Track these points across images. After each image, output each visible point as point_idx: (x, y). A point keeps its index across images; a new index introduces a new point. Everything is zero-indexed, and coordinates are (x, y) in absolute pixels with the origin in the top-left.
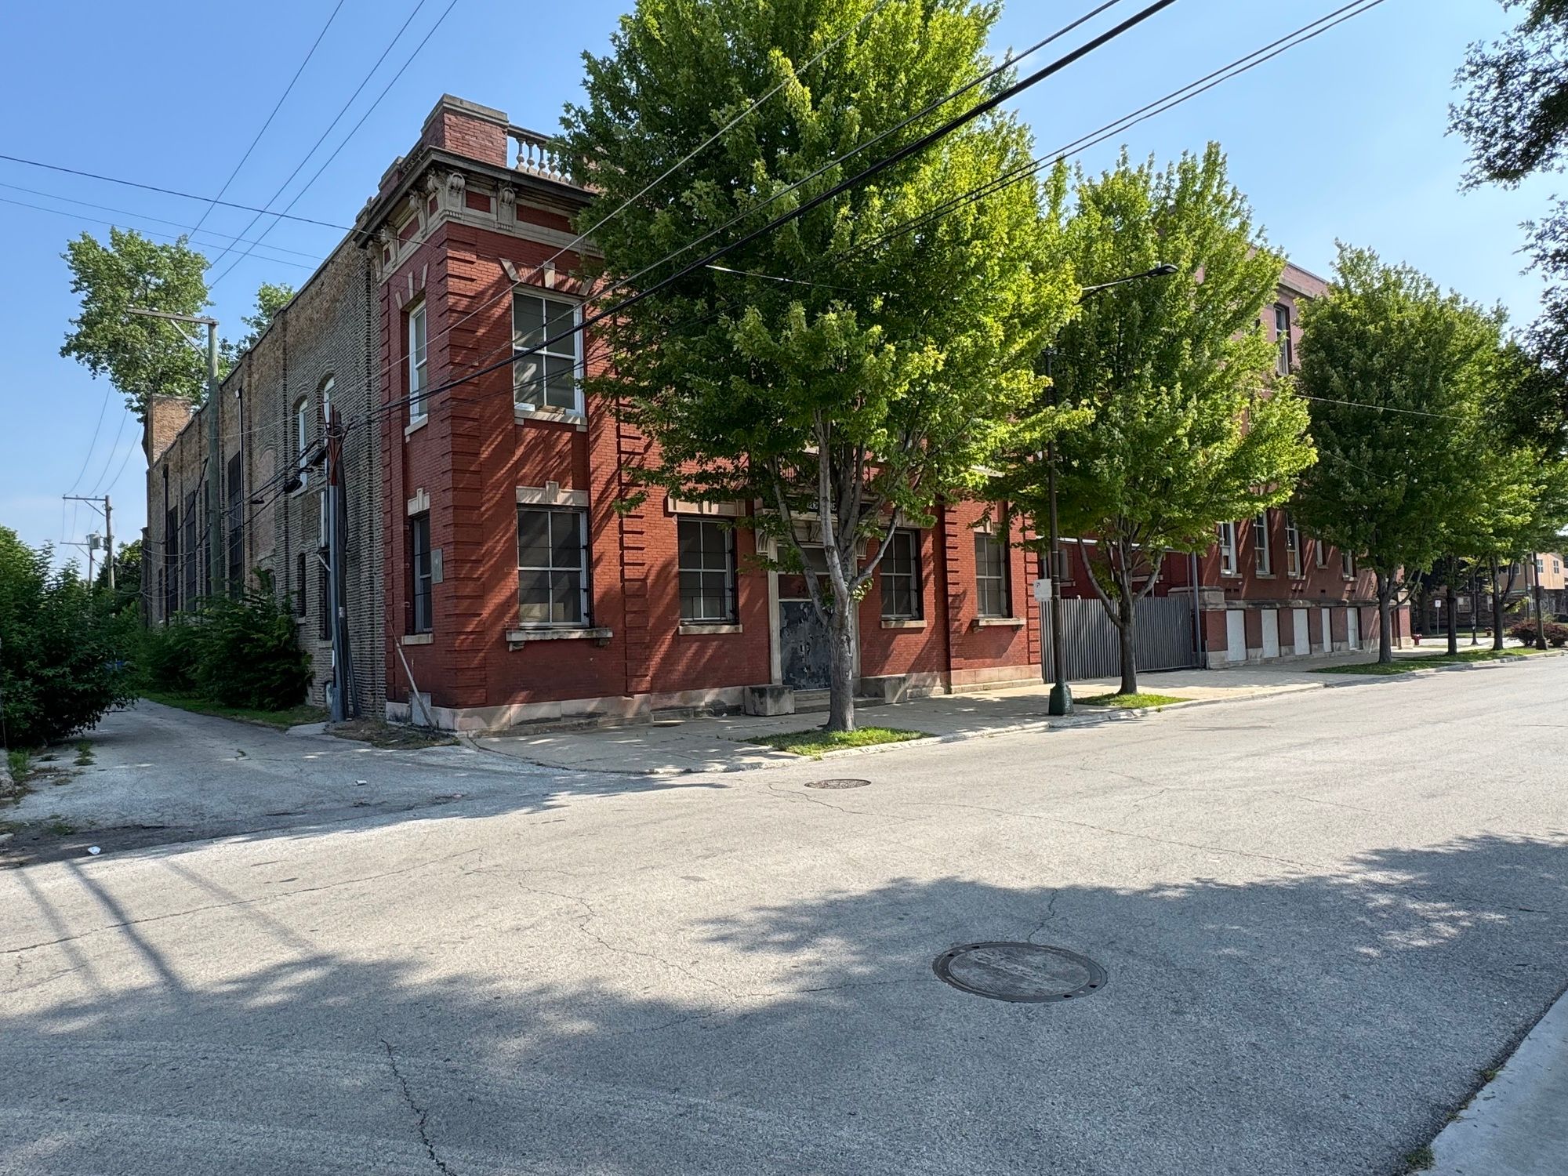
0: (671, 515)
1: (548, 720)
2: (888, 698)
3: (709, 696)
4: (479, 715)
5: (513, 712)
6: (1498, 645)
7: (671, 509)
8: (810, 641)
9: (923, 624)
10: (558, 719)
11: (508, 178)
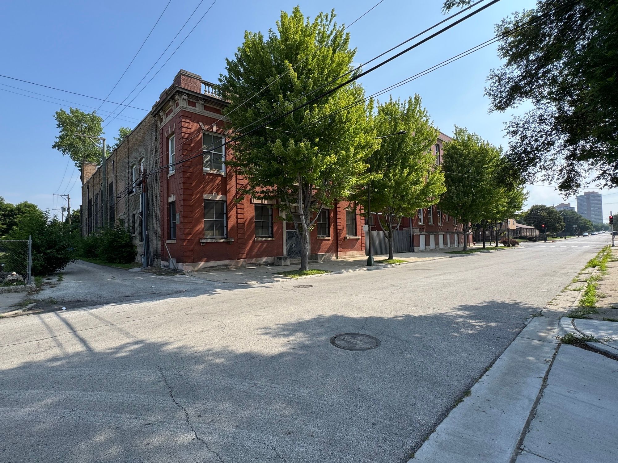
0: (253, 203)
1: (213, 267)
2: (319, 261)
3: (264, 259)
4: (192, 266)
5: (202, 264)
6: (497, 246)
7: (252, 202)
8: (295, 243)
9: (330, 238)
10: (216, 267)
11: (201, 97)
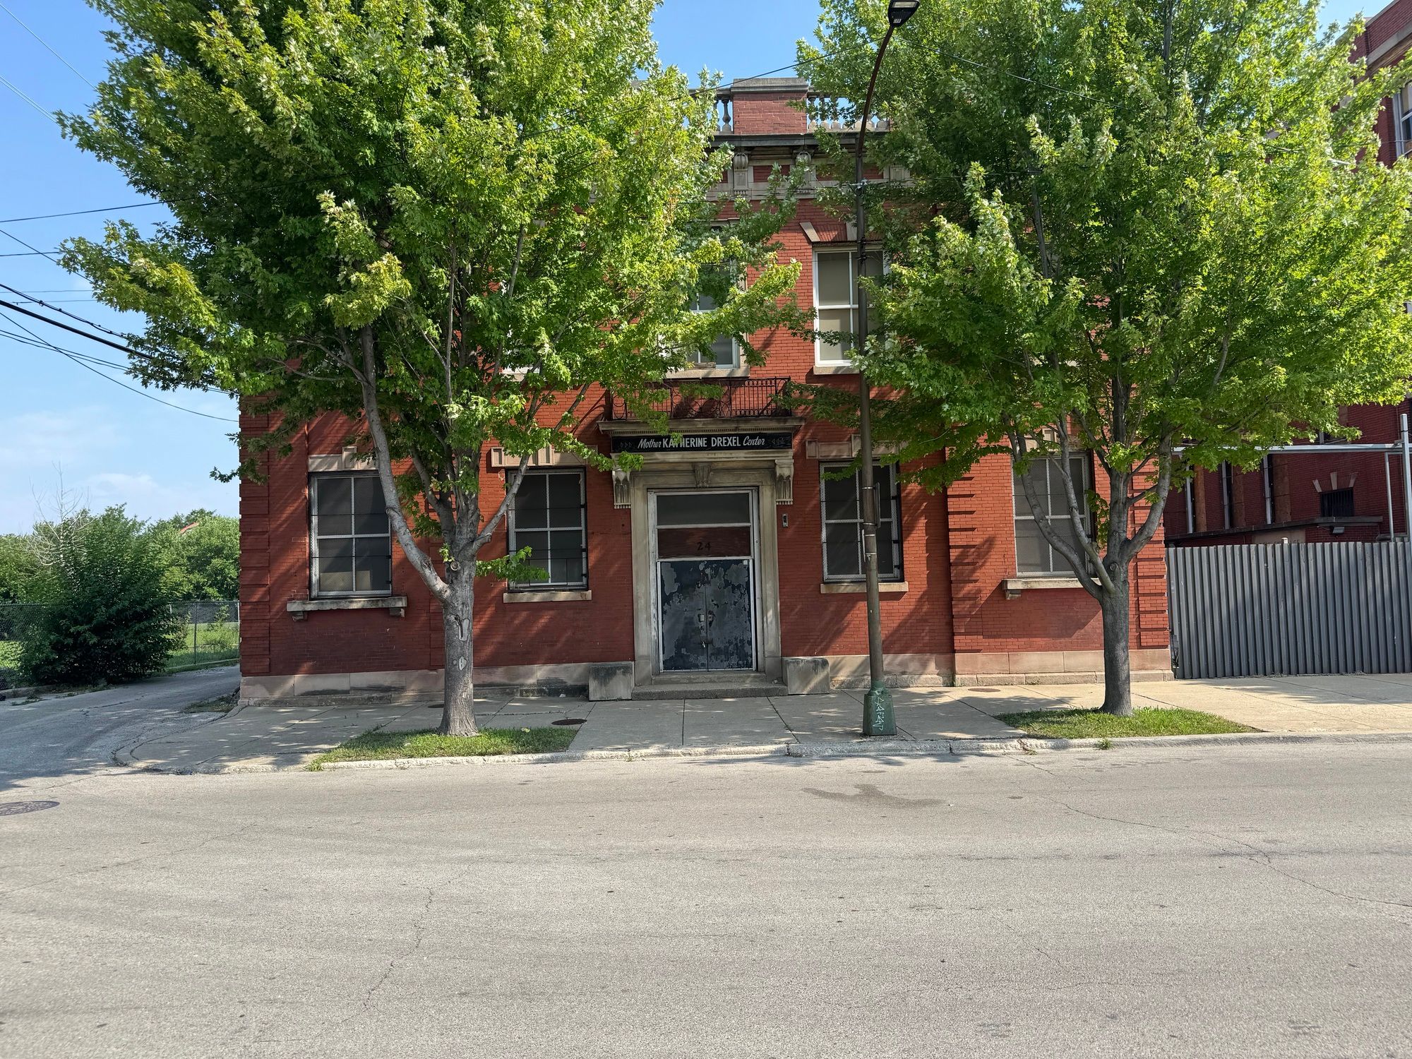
0: (497, 470)
1: (335, 692)
2: (794, 686)
3: (540, 673)
4: (264, 684)
5: (297, 682)
7: (495, 463)
8: (715, 609)
9: (904, 587)
10: (346, 692)
